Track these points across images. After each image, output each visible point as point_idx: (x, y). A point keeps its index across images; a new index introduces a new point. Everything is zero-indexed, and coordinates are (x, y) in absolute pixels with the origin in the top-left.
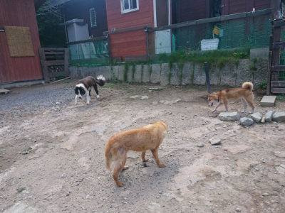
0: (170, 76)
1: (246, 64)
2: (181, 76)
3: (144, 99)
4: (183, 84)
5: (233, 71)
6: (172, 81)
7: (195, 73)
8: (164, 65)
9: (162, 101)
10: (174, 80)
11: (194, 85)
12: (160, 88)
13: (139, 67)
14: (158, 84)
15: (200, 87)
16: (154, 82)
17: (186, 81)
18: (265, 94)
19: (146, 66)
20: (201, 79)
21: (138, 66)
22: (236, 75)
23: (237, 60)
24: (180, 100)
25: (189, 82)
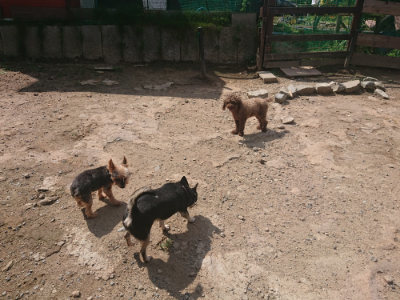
0: (121, 47)
1: (228, 33)
2: (142, 48)
3: (114, 85)
5: (214, 41)
6: (127, 56)
7: (164, 45)
8: (106, 28)
9: (148, 87)
10: (130, 54)
11: (165, 62)
12: (117, 67)
13: (52, 31)
14: (101, 60)
15: (176, 64)
16: (91, 57)
19: (68, 29)
21: (49, 27)
22: (218, 48)
23: (219, 27)
24: (172, 83)
25: (156, 57)
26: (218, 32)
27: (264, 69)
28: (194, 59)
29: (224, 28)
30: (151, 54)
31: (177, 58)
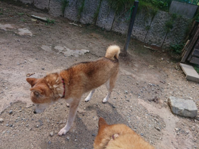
1: (162, 17)
2: (81, 10)
3: (25, 36)
4: (83, 21)
5: (147, 22)
6: (67, 13)
7: (101, 12)
9: (59, 48)
10: (70, 12)
11: (97, 27)
12: (50, 19)
15: (105, 32)
17: (86, 19)
18: (179, 60)
20: (106, 22)
22: (148, 28)
23: (156, 9)
24: (88, 51)
25: (91, 21)
26: (154, 14)
27: (187, 62)
28: (123, 32)
29: (161, 12)
30: (87, 17)
31: (108, 27)
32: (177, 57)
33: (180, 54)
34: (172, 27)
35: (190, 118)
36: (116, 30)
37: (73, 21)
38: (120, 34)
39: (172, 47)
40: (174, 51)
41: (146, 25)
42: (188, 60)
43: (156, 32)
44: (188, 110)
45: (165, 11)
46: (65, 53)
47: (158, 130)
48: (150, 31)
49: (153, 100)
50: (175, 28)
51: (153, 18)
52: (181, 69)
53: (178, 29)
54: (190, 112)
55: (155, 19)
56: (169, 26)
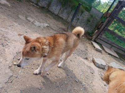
1: (87, 15)
3: (5, 5)
4: (40, 4)
9: (30, 19)
11: (49, 11)
17: (43, 4)
20: (55, 9)
22: (78, 19)
24: (48, 25)
25: (45, 6)
27: (95, 41)
29: (86, 12)
30: (43, 2)
31: (56, 13)
32: (90, 38)
33: (92, 36)
34: (90, 22)
35: (102, 68)
36: (61, 16)
37: (33, 3)
38: (63, 19)
39: (88, 32)
40: (89, 34)
41: (77, 17)
42: (96, 40)
43: (81, 22)
44: (102, 65)
45: (88, 12)
46: (35, 23)
47: (92, 73)
48: (79, 21)
49: (86, 59)
50: (91, 22)
51: (81, 14)
52: (92, 44)
53: (93, 23)
54: (103, 65)
55: (82, 15)
56: (88, 21)
